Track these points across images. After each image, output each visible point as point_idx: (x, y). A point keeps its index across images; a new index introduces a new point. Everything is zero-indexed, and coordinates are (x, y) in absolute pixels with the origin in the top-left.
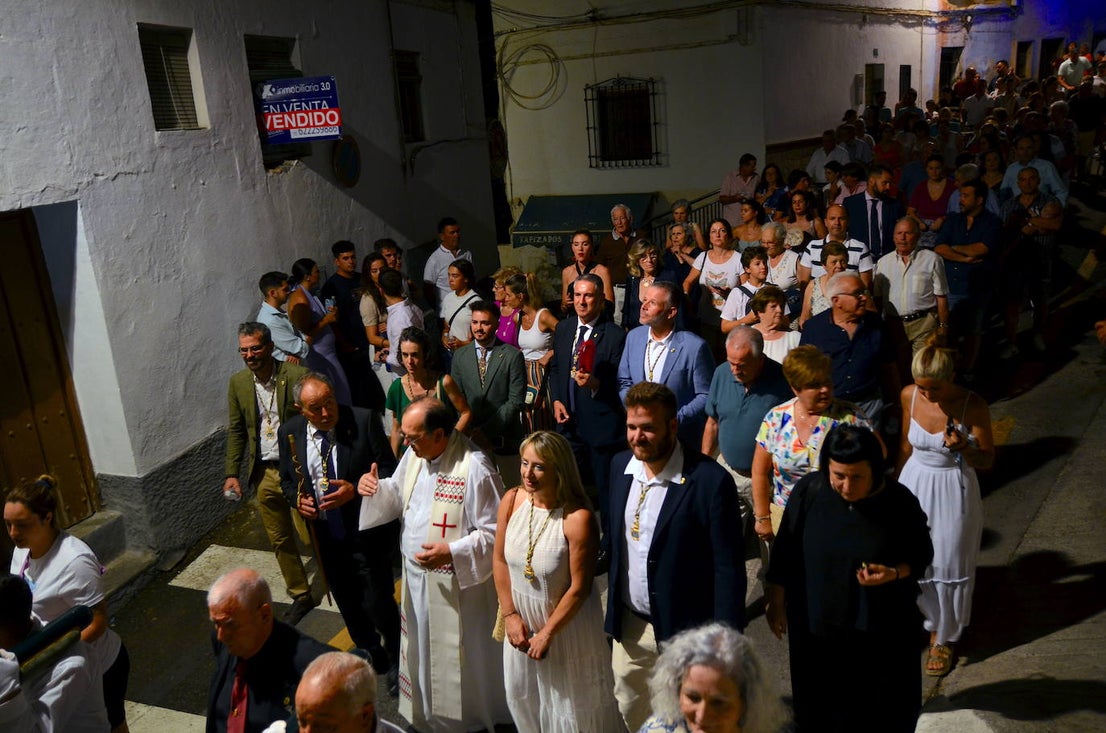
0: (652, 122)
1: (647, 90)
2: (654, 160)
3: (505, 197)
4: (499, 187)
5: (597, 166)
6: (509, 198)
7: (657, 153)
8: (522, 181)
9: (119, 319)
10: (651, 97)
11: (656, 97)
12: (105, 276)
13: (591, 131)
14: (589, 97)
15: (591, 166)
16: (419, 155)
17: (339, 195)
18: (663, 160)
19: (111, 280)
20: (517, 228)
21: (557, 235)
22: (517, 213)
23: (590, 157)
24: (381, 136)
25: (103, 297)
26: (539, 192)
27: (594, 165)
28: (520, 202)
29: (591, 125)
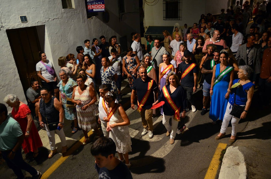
0: (179, 9)
1: (178, 2)
2: (178, 18)
3: (143, 26)
4: (142, 24)
5: (165, 20)
6: (144, 26)
7: (179, 17)
8: (148, 22)
9: (54, 51)
10: (179, 3)
11: (180, 3)
12: (51, 42)
13: (164, 11)
14: (164, 3)
15: (163, 20)
16: (123, 16)
17: (105, 25)
18: (181, 19)
19: (52, 43)
20: (146, 33)
21: (155, 35)
22: (146, 30)
23: (163, 17)
24: (114, 11)
25: (50, 46)
26: (151, 25)
27: (164, 19)
28: (147, 28)
29: (164, 10)
